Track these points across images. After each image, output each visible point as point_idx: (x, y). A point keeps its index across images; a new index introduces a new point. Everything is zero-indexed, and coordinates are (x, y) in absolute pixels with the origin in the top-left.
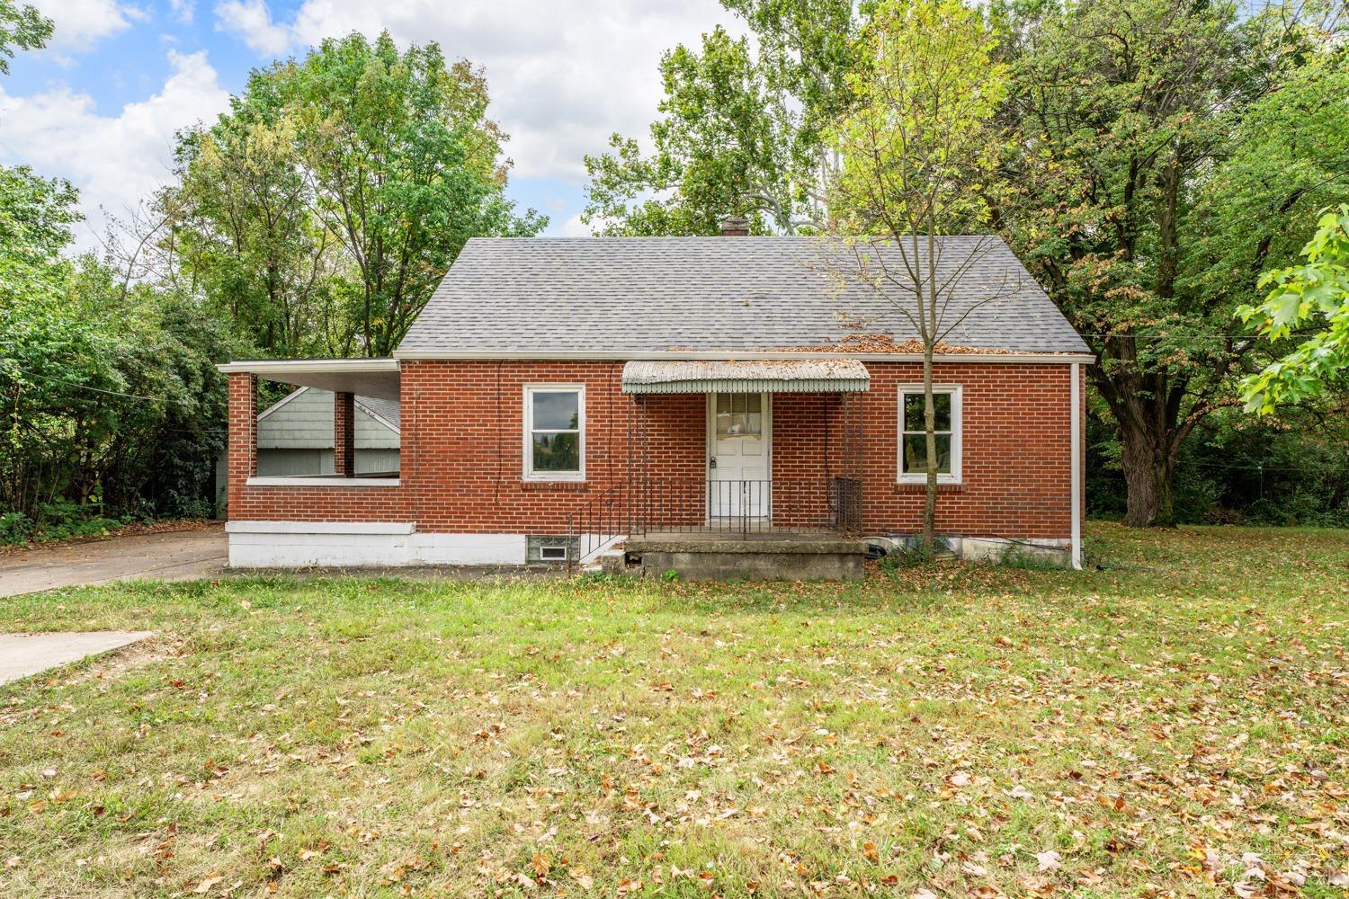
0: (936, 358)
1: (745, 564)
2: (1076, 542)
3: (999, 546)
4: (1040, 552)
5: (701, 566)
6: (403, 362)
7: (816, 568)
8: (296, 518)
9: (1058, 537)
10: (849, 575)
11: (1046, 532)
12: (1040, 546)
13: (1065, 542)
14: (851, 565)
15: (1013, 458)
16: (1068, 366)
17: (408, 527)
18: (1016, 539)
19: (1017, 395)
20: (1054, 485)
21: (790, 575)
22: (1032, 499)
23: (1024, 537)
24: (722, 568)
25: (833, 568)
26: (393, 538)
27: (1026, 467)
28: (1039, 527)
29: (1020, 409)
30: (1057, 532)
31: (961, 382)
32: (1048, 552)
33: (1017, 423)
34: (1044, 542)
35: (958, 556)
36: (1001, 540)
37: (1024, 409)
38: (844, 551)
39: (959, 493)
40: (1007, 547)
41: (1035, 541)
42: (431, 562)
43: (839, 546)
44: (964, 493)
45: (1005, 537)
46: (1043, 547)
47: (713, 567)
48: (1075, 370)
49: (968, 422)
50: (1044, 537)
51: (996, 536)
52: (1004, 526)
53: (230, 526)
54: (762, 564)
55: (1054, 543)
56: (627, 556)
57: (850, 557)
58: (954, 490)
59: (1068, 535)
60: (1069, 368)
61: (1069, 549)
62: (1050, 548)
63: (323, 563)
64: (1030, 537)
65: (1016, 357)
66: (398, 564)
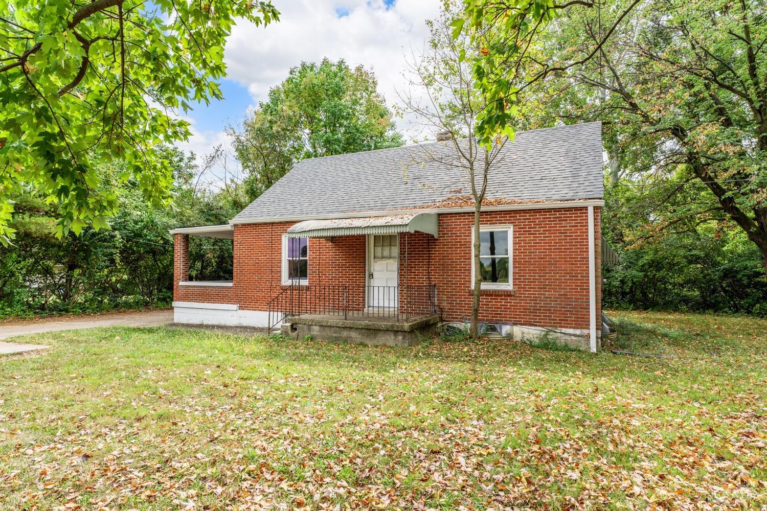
0: (483, 209)
1: (345, 334)
2: (593, 331)
3: (538, 332)
4: (567, 337)
5: (324, 334)
6: (235, 225)
7: (382, 339)
8: (195, 300)
9: (581, 328)
10: (399, 344)
11: (572, 324)
12: (567, 334)
13: (585, 332)
14: (400, 338)
15: (547, 273)
16: (586, 208)
17: (235, 307)
18: (550, 328)
19: (550, 230)
20: (578, 292)
21: (368, 342)
22: (561, 301)
23: (556, 327)
24: (334, 335)
25: (390, 340)
26: (230, 312)
27: (557, 279)
28: (567, 320)
29: (552, 240)
30: (580, 324)
31: (512, 223)
32: (573, 338)
33: (551, 249)
34: (571, 331)
35: (510, 336)
36: (540, 328)
37: (555, 240)
38: (395, 329)
39: (510, 296)
40: (543, 333)
41: (564, 330)
42: (245, 324)
43: (392, 326)
44: (514, 296)
45: (542, 326)
46: (570, 335)
47: (330, 334)
48: (591, 211)
49: (517, 249)
50: (570, 328)
51: (536, 326)
52: (542, 319)
53: (175, 304)
54: (353, 334)
55: (578, 332)
56: (292, 326)
57: (400, 333)
58: (508, 294)
59: (587, 327)
60: (587, 210)
61: (588, 336)
62: (575, 335)
63: (205, 323)
64: (560, 327)
65: (547, 205)
66: (232, 325)
